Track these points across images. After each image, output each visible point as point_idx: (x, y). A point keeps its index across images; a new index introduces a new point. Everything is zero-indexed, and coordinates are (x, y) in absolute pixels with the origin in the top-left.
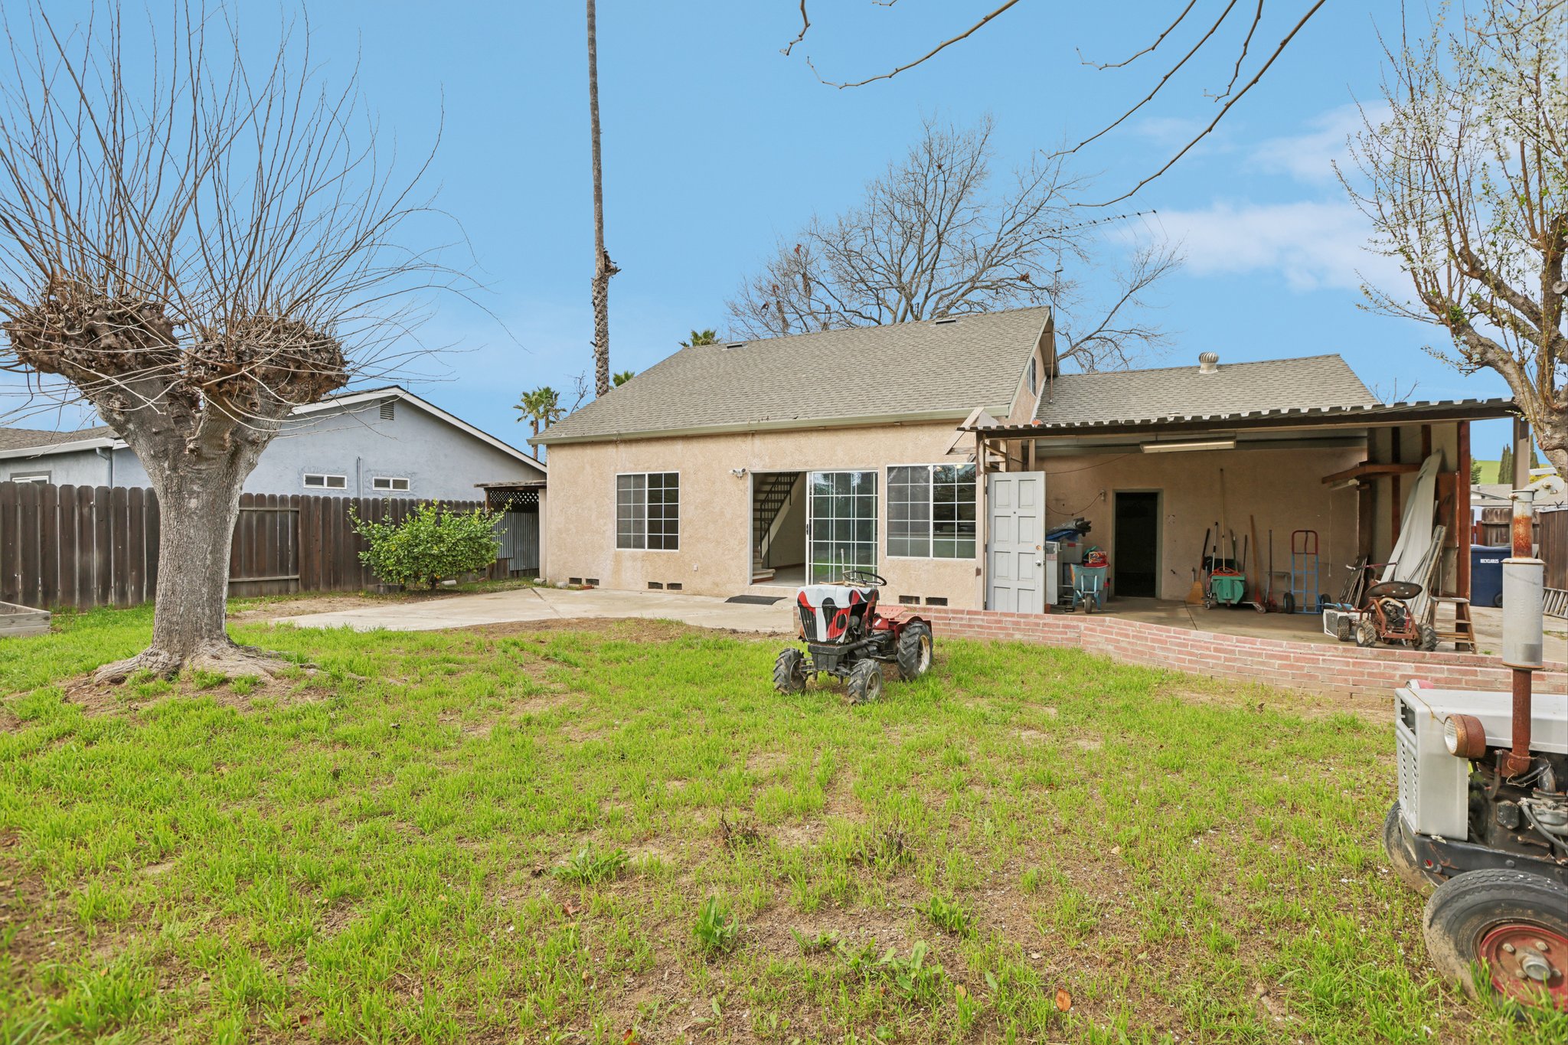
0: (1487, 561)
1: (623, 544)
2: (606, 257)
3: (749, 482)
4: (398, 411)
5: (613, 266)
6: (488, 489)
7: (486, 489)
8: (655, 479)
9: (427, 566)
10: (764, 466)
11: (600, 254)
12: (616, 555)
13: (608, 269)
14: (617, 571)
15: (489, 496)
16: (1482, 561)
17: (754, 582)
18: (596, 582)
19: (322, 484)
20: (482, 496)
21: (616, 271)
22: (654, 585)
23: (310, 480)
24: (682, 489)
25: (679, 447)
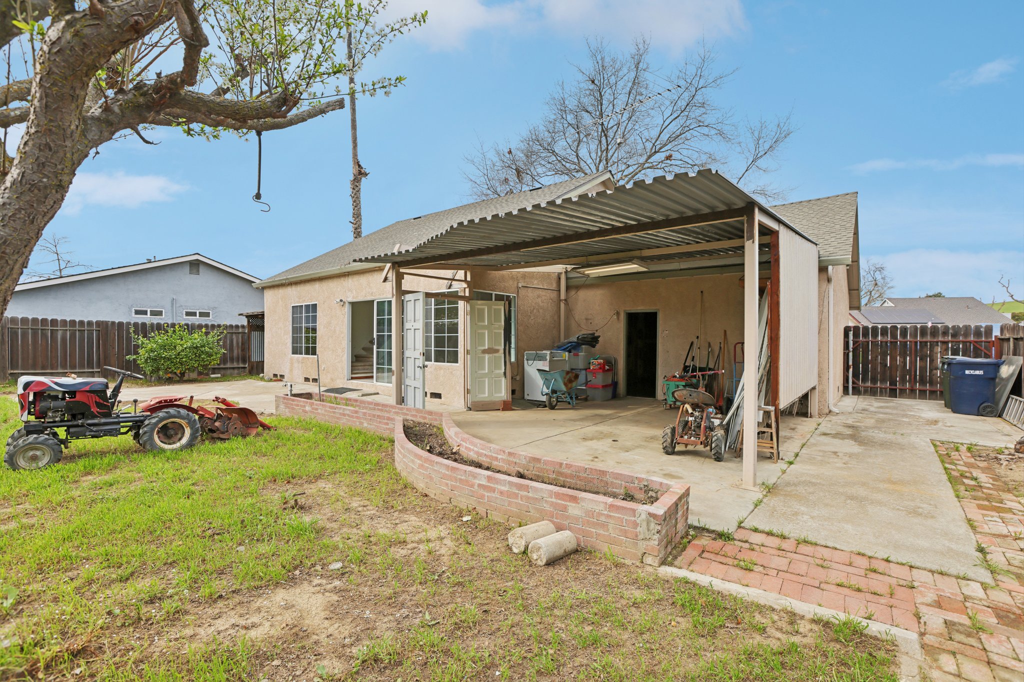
0: (972, 372)
1: (295, 351)
2: (359, 166)
3: (347, 309)
4: (202, 269)
5: (363, 171)
6: (248, 317)
7: (247, 317)
8: (307, 306)
9: (163, 364)
10: (353, 298)
11: (354, 164)
12: (291, 359)
13: (360, 174)
14: (291, 370)
15: (249, 322)
16: (967, 372)
17: (352, 378)
18: (282, 376)
19: (146, 314)
20: (244, 321)
21: (366, 175)
22: (307, 380)
23: (138, 312)
24: (319, 314)
25: (317, 286)
